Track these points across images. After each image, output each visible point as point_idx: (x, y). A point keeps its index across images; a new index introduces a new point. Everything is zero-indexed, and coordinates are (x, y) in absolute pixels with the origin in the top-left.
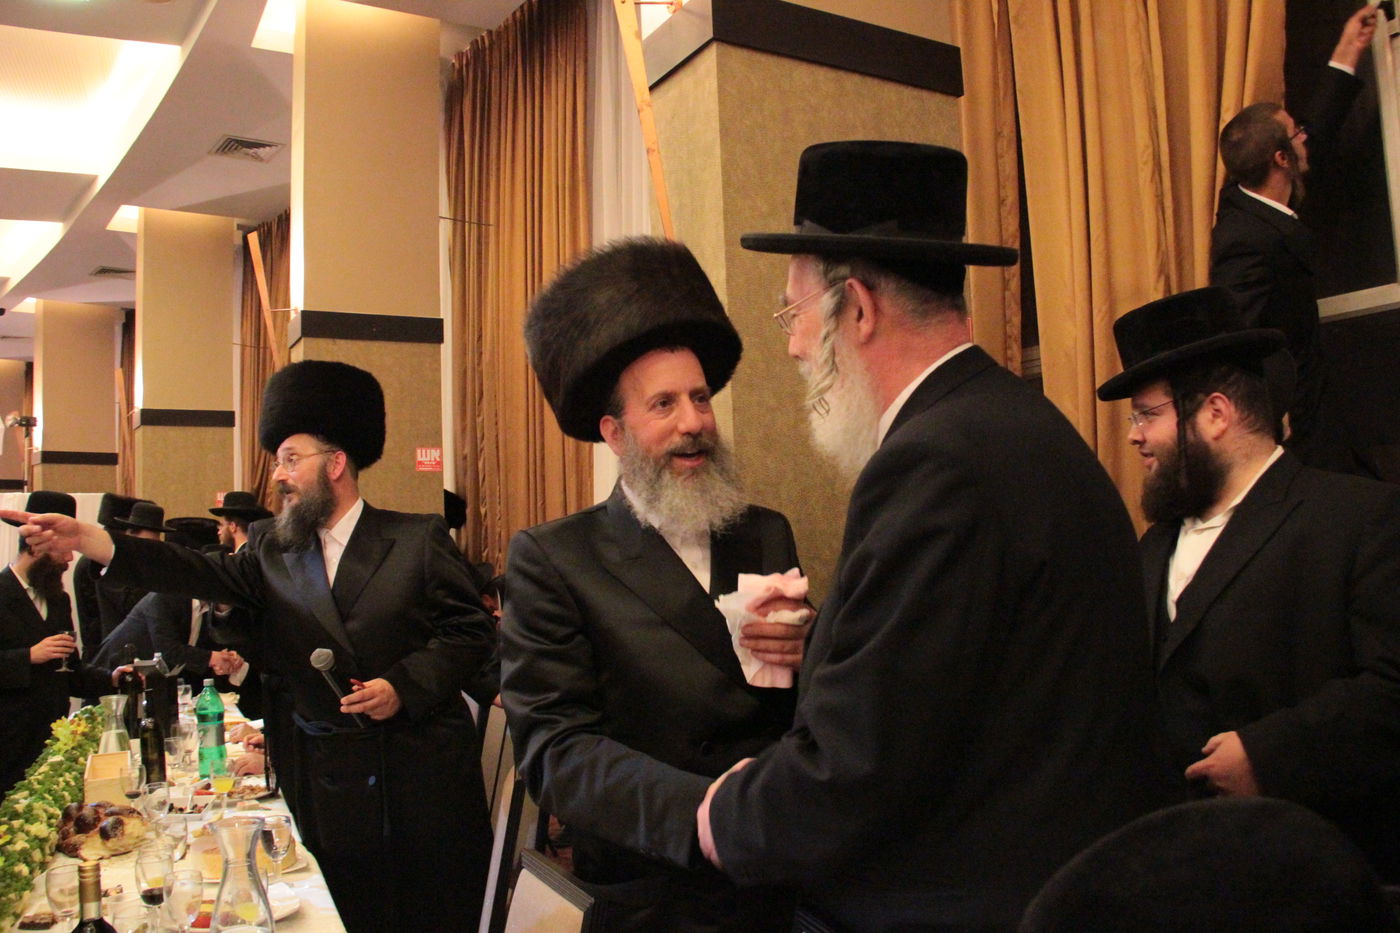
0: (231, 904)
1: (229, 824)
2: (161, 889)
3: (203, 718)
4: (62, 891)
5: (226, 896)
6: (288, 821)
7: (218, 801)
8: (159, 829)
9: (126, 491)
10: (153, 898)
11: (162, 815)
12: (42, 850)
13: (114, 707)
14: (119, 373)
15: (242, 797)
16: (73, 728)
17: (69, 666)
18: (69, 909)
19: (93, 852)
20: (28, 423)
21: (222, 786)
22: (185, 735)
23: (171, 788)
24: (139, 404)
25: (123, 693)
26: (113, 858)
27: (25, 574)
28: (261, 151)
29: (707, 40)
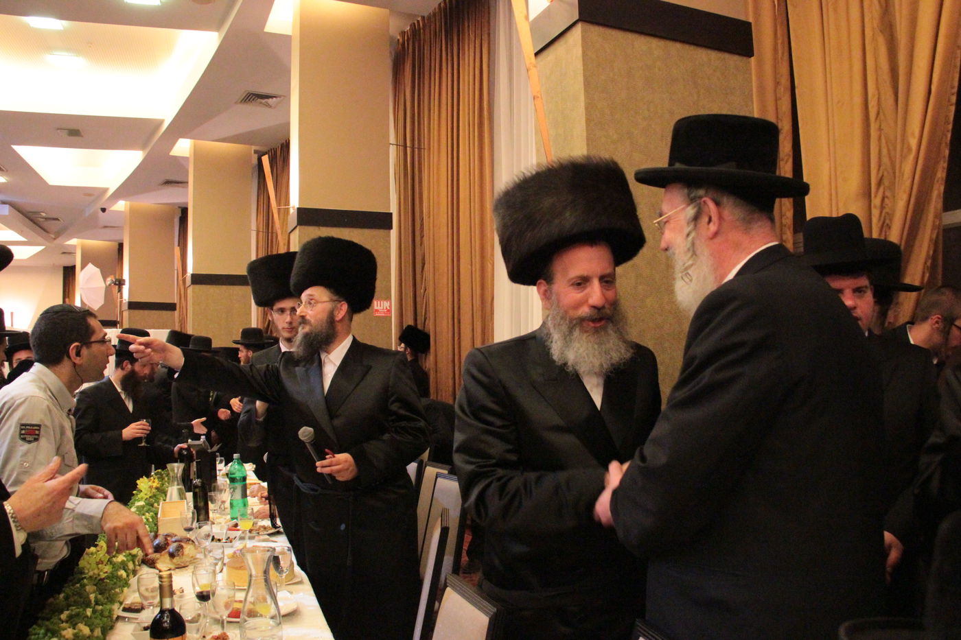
0: (253, 603)
1: (252, 551)
2: (209, 592)
3: (233, 480)
4: (147, 590)
5: (250, 599)
6: (289, 550)
7: (243, 535)
8: (207, 552)
9: (181, 328)
10: (203, 597)
11: (207, 543)
12: (134, 562)
13: (176, 471)
14: (177, 250)
15: (258, 533)
16: (150, 483)
17: (146, 442)
18: (151, 601)
19: (164, 565)
20: (120, 283)
21: (245, 525)
22: (221, 491)
23: (213, 526)
24: (190, 271)
25: (181, 462)
26: (177, 570)
27: (119, 383)
28: (270, 101)
29: (575, 20)
